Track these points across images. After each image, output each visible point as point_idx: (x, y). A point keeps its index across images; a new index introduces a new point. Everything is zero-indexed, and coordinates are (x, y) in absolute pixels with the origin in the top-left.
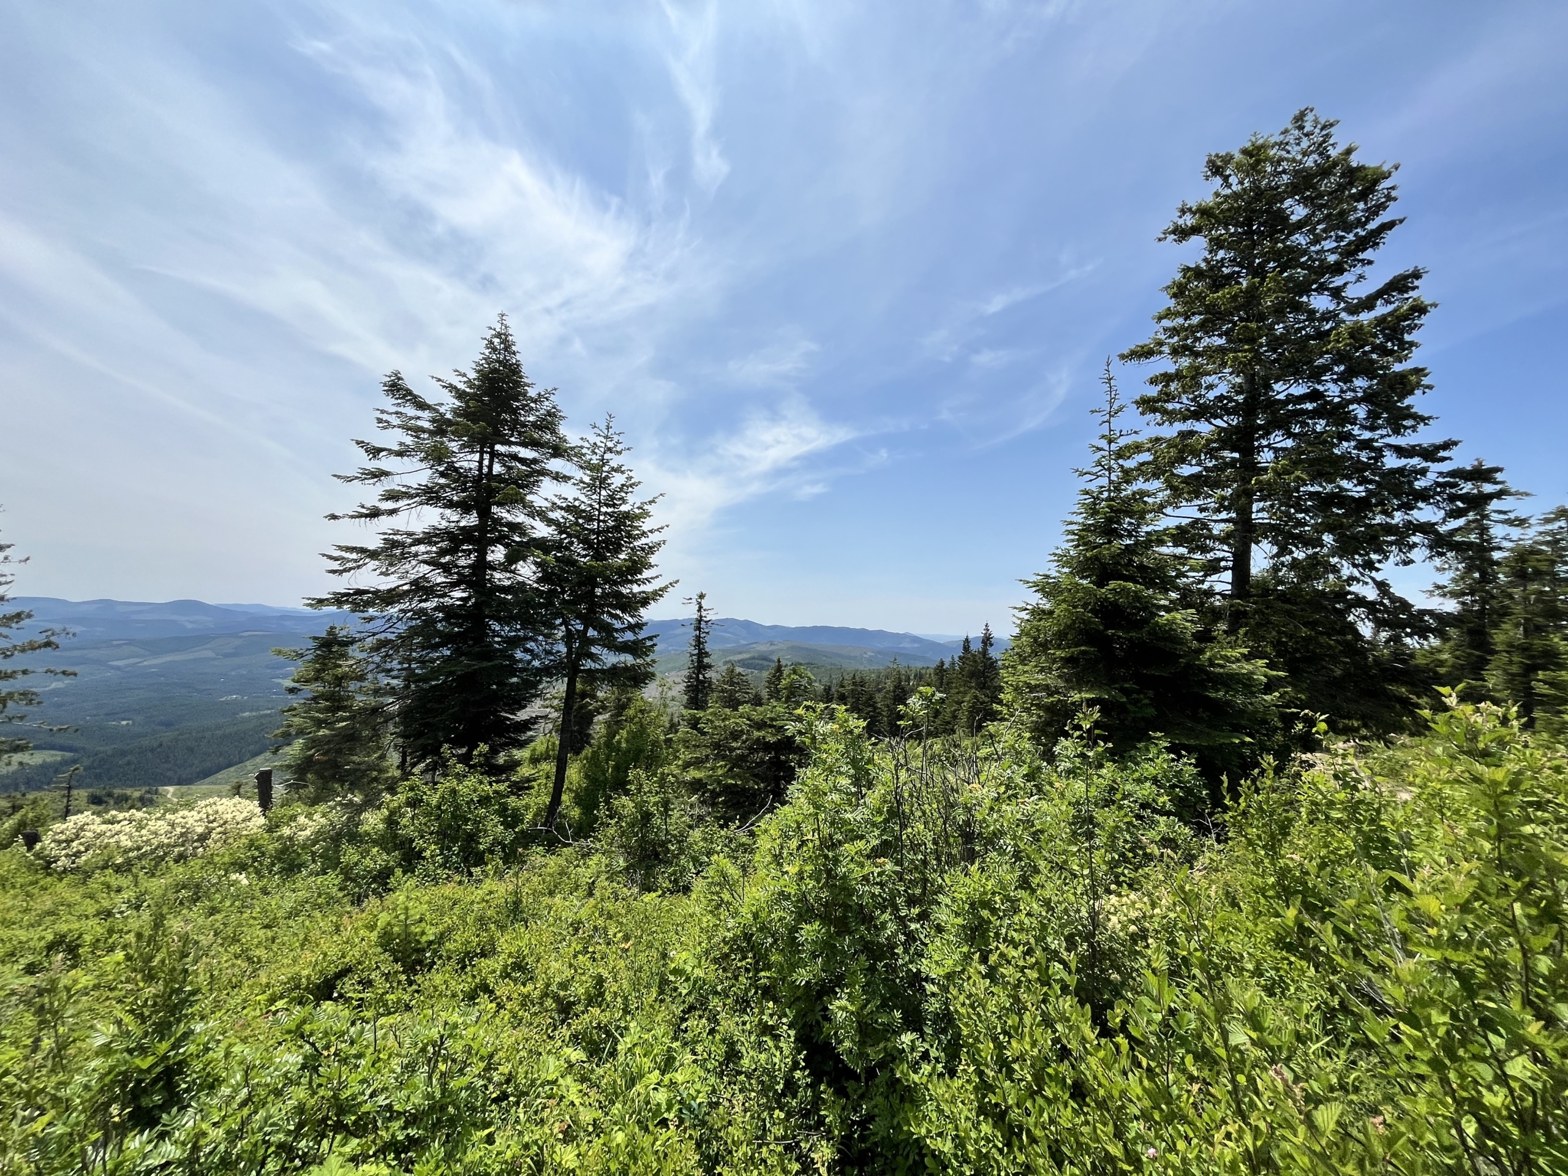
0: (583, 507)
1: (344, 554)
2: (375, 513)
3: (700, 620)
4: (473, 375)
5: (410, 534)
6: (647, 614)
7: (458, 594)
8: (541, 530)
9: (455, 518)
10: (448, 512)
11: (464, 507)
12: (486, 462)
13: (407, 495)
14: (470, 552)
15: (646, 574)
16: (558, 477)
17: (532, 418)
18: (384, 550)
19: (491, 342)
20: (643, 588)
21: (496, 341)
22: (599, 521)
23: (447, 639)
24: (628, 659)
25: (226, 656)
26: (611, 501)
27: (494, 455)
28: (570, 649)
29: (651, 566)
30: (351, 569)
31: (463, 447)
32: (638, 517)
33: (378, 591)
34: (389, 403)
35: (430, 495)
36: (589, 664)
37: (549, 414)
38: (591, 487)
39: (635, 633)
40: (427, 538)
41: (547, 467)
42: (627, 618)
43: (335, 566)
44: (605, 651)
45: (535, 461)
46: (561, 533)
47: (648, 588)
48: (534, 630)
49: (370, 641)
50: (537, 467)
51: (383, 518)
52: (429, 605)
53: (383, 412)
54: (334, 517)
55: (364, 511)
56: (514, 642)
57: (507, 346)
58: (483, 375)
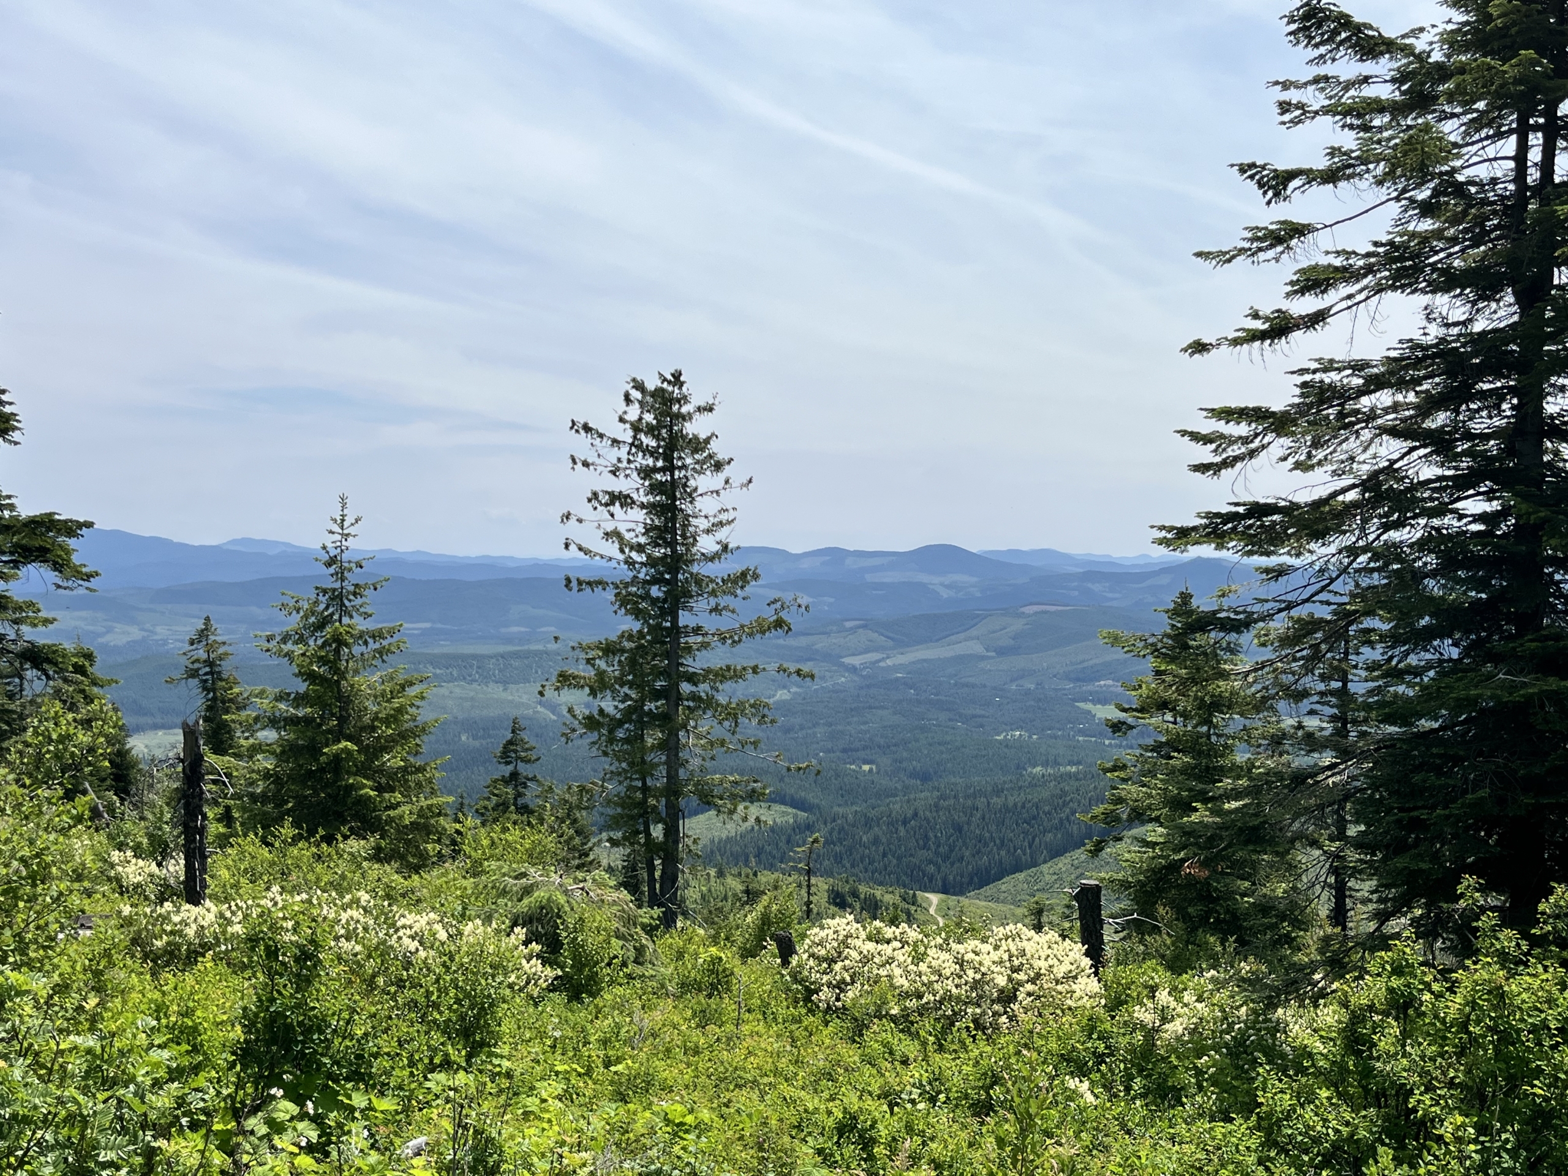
1: (1222, 427)
2: (1280, 327)
5: (1358, 367)
7: (1474, 505)
9: (1459, 313)
10: (1441, 300)
11: (1482, 282)
12: (1535, 155)
13: (1347, 274)
14: (1498, 396)
18: (1302, 410)
23: (1450, 620)
25: (1002, 652)
30: (1237, 459)
31: (1476, 125)
33: (1294, 506)
35: (1402, 264)
40: (1395, 374)
43: (1205, 454)
49: (1280, 625)
51: (1297, 335)
52: (1404, 535)
53: (1289, 84)
54: (1199, 347)
55: (1259, 325)
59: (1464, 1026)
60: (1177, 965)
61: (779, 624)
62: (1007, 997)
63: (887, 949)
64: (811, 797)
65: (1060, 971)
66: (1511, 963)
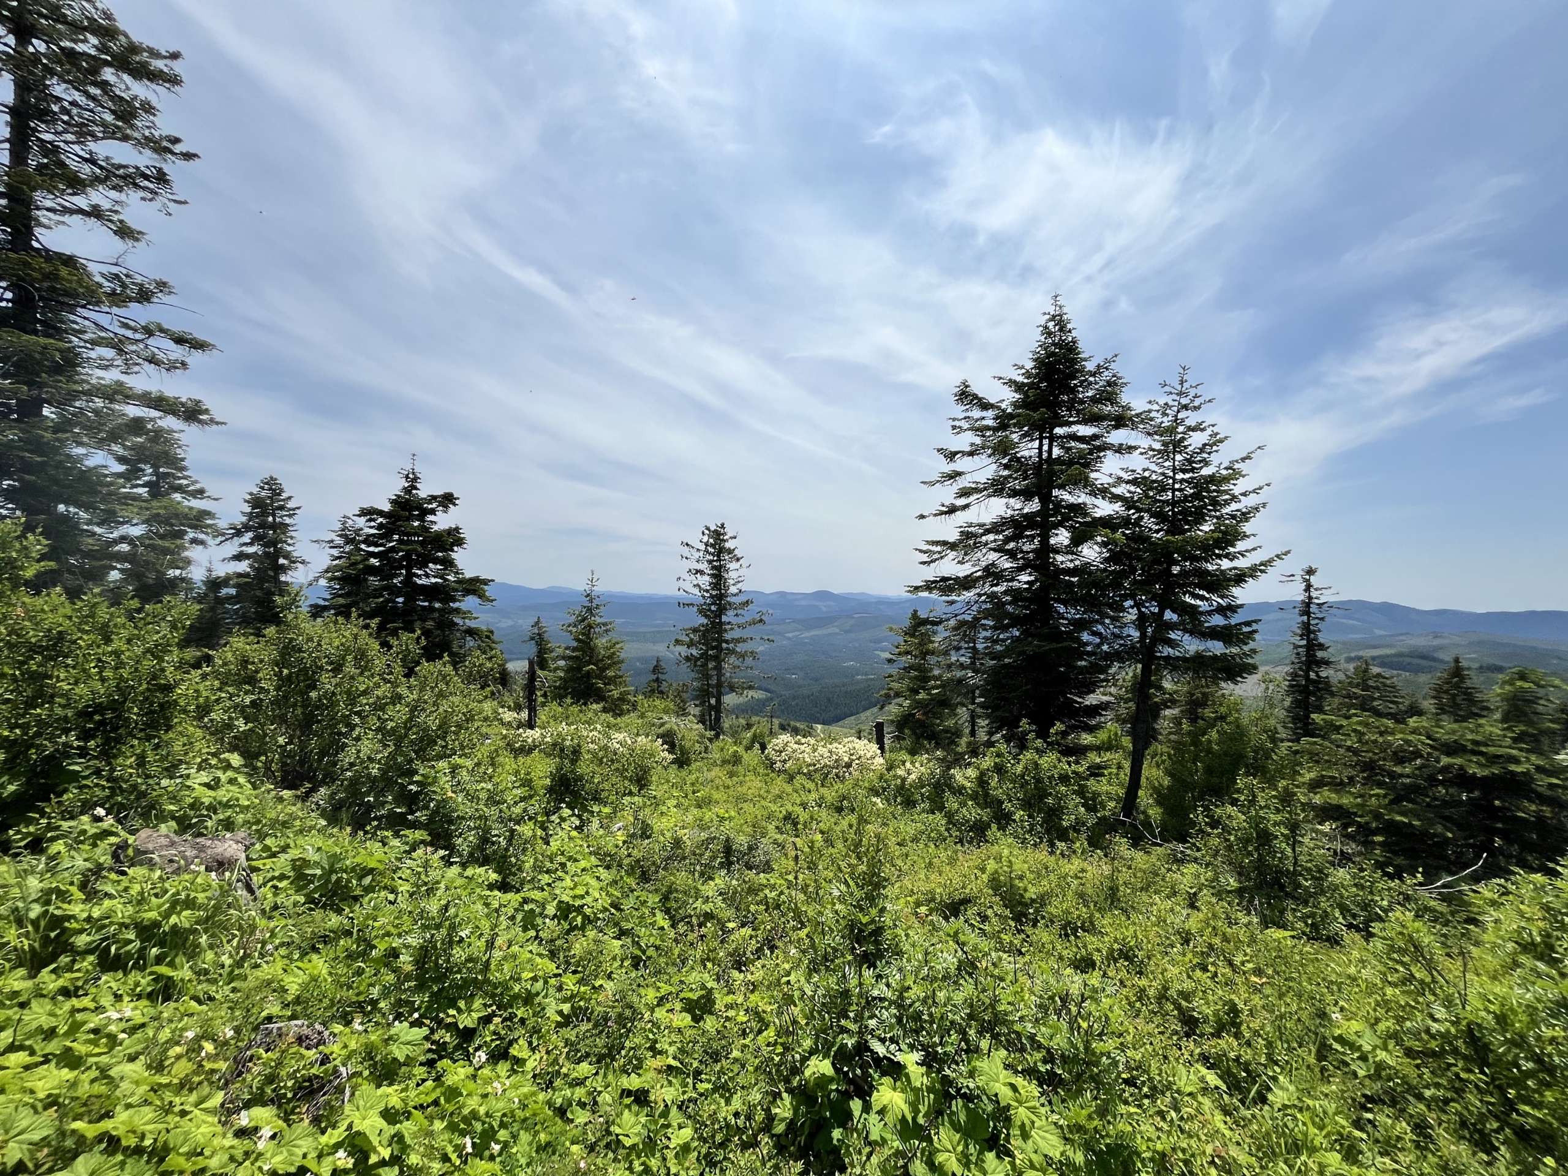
0: (1154, 477)
1: (931, 548)
2: (952, 510)
3: (1308, 604)
4: (1030, 365)
5: (981, 525)
6: (1242, 594)
7: (1025, 578)
8: (1104, 508)
9: (1019, 506)
10: (1012, 501)
11: (1026, 494)
12: (1045, 448)
13: (977, 490)
14: (1033, 537)
15: (1240, 546)
16: (1120, 449)
17: (1090, 394)
18: (960, 541)
19: (1046, 327)
20: (1236, 563)
21: (1051, 324)
22: (1174, 490)
23: (1016, 621)
24: (1217, 648)
25: (846, 632)
26: (1189, 465)
27: (1052, 439)
28: (1143, 635)
29: (1245, 536)
30: (936, 560)
31: (1024, 436)
32: (1226, 479)
33: (958, 578)
34: (959, 411)
35: (997, 487)
36: (1167, 651)
37: (1109, 383)
38: (1164, 453)
39: (1226, 617)
40: (995, 528)
41: (1108, 440)
42: (1217, 600)
43: (925, 558)
44: (1187, 637)
45: (1095, 437)
46: (1128, 509)
47: (1242, 563)
48: (1099, 613)
49: (952, 623)
50: (1097, 443)
51: (958, 513)
52: (998, 589)
53: (954, 420)
54: (922, 517)
55: (944, 509)
56: (1081, 625)
57: (1062, 325)
58: (1039, 362)
59: (1023, 777)
60: (913, 752)
61: (761, 621)
62: (848, 765)
63: (802, 747)
64: (772, 688)
65: (869, 755)
66: (1040, 752)
